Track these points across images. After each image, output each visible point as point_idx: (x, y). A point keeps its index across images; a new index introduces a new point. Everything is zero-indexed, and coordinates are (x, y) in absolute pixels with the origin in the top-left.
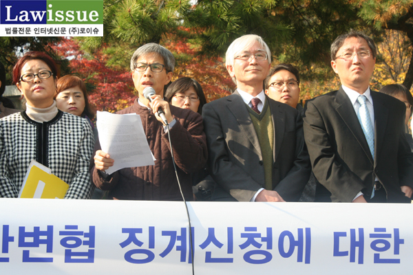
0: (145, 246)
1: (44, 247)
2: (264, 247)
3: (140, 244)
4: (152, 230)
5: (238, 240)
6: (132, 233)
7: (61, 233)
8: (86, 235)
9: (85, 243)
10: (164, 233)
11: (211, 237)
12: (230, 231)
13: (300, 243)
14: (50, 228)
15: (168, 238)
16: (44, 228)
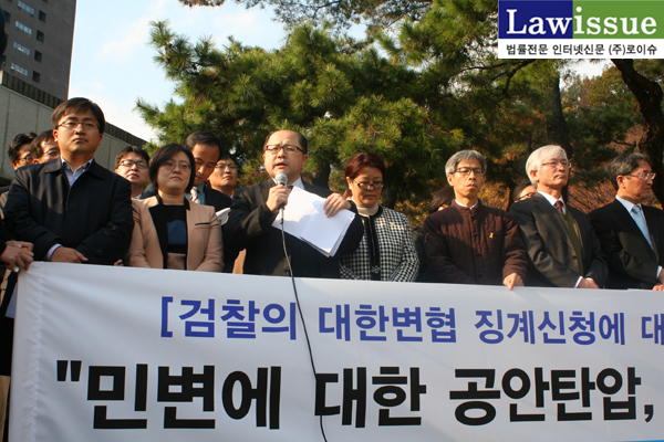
0: (495, 328)
1: (413, 326)
2: (588, 330)
3: (491, 325)
4: (499, 312)
5: (568, 324)
6: (484, 314)
7: (427, 314)
8: (447, 317)
9: (447, 324)
10: (510, 316)
11: (547, 321)
12: (561, 314)
13: (615, 327)
14: (418, 309)
15: (513, 320)
16: (412, 310)
